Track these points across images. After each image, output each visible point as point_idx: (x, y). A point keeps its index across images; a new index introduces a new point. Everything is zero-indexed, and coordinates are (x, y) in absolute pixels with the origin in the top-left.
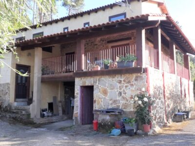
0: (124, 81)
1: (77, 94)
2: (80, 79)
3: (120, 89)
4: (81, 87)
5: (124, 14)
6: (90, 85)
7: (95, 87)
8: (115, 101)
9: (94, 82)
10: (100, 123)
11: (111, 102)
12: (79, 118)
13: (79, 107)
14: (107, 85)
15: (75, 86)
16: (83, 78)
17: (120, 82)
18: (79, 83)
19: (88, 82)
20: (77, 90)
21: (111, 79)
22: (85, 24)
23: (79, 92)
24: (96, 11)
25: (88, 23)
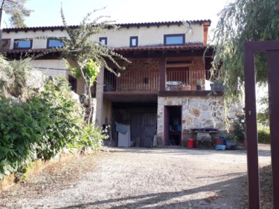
0: (219, 102)
1: (161, 113)
2: (164, 98)
3: (215, 110)
4: (165, 106)
5: (183, 35)
6: (177, 104)
7: (184, 107)
8: (208, 122)
9: (182, 102)
11: (203, 122)
12: (163, 138)
13: (163, 127)
14: (199, 106)
15: (158, 106)
16: (168, 98)
17: (215, 103)
18: (162, 103)
19: (175, 102)
20: (161, 110)
21: (203, 100)
22: (132, 38)
23: (163, 111)
24: (148, 25)
25: (136, 38)
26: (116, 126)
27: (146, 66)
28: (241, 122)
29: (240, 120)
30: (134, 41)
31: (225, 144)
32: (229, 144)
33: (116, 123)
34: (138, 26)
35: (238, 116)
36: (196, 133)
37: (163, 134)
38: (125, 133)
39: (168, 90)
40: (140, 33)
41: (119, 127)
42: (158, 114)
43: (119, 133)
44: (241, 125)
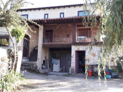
1: (73, 55)
2: (75, 46)
4: (76, 51)
7: (86, 52)
9: (86, 49)
10: (96, 72)
11: (98, 61)
13: (75, 63)
14: (95, 51)
15: (72, 51)
16: (77, 46)
18: (74, 49)
19: (81, 48)
20: (73, 53)
22: (61, 13)
23: (75, 54)
24: (69, 6)
25: (63, 13)
26: (52, 60)
27: (68, 28)
28: (120, 61)
29: (120, 60)
30: (62, 15)
31: (111, 75)
32: (113, 74)
33: (52, 59)
34: (64, 7)
35: (119, 57)
36: (94, 67)
37: (75, 67)
38: (57, 64)
39: (78, 41)
40: (65, 10)
41: (54, 61)
42: (72, 55)
43: (54, 64)
44: (120, 62)
